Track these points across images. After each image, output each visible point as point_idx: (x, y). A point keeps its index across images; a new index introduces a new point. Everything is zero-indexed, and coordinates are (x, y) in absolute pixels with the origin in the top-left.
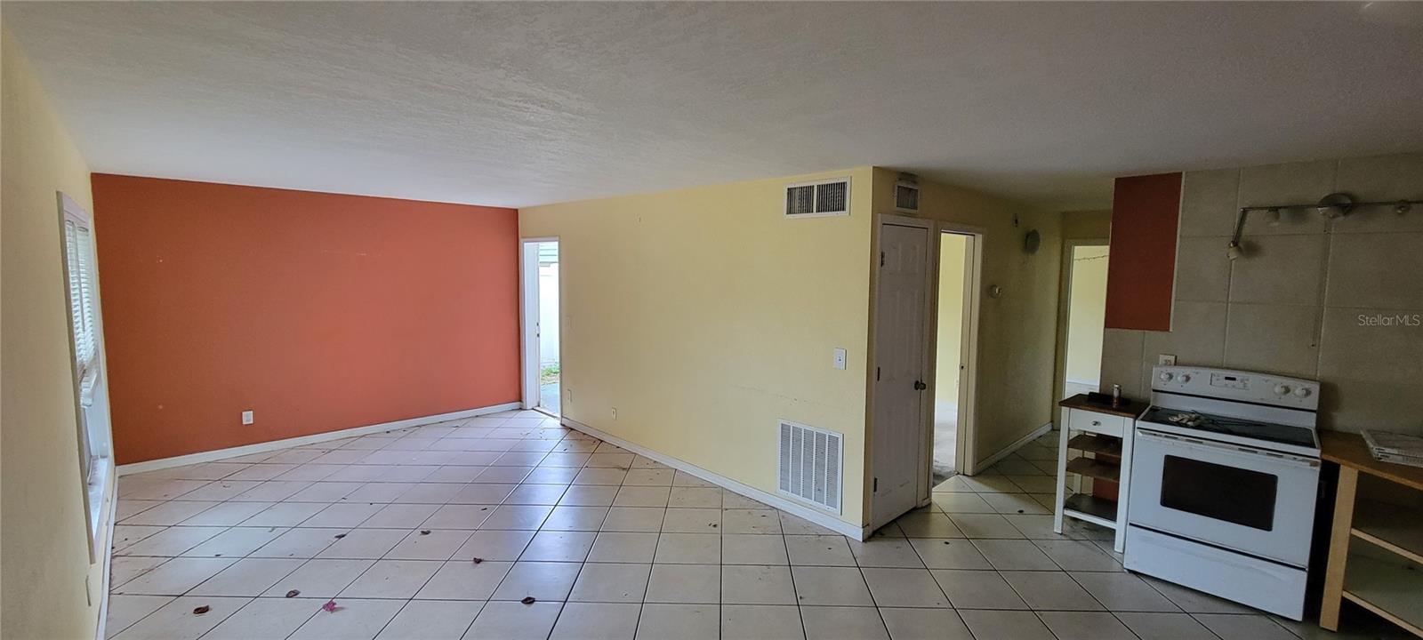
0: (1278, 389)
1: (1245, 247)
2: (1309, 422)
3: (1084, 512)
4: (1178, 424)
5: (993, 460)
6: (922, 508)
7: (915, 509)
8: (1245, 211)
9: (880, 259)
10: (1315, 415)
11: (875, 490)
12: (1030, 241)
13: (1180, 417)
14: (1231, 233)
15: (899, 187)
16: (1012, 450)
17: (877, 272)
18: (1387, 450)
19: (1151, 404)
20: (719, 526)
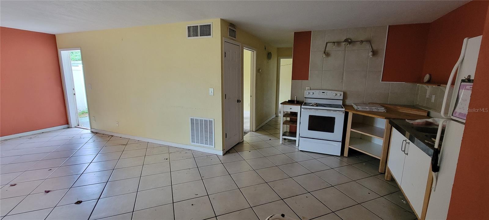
0: (334, 95)
1: (327, 54)
2: (341, 103)
3: (288, 136)
4: (312, 106)
5: (260, 126)
6: (241, 142)
7: (239, 143)
8: (327, 43)
9: (224, 55)
10: (342, 101)
11: (226, 137)
12: (269, 56)
13: (312, 104)
14: (323, 50)
15: (230, 29)
16: (265, 123)
17: (224, 59)
18: (359, 107)
19: (304, 102)
20: (168, 159)
